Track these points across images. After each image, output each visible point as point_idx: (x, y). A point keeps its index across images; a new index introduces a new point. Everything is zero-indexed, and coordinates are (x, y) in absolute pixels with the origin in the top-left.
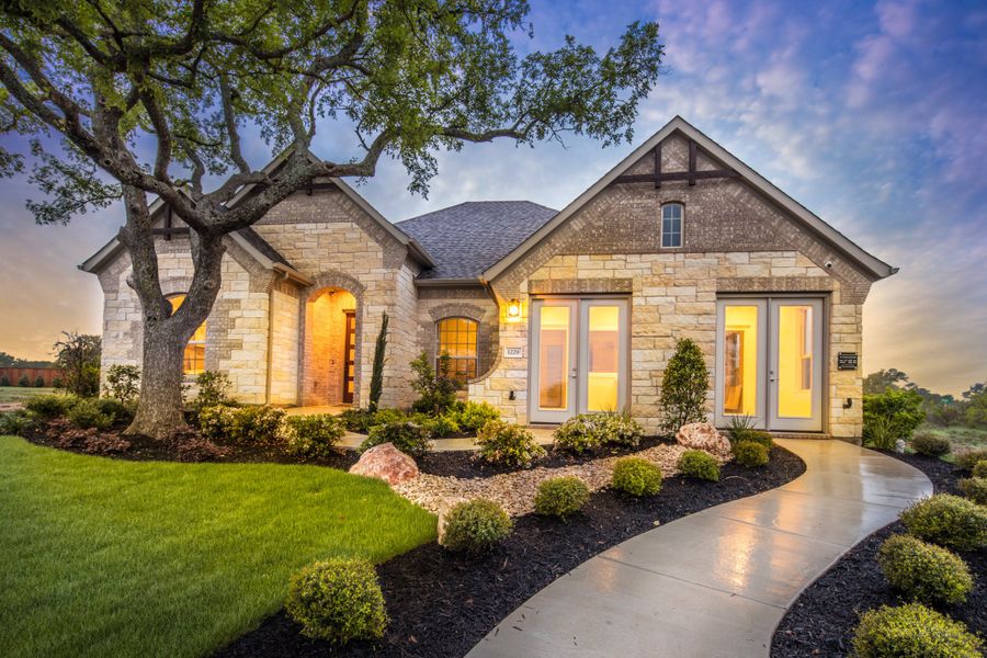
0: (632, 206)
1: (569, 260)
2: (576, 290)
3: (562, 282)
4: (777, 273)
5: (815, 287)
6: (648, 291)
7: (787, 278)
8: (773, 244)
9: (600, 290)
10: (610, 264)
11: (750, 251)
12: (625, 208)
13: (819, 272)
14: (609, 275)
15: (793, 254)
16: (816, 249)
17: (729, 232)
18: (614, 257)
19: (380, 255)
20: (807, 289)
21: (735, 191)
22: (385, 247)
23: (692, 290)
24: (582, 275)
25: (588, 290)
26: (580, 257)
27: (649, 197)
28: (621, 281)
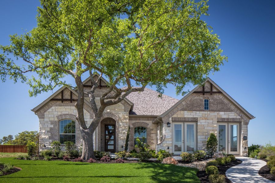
0: (197, 99)
1: (182, 112)
2: (184, 120)
3: (180, 118)
4: (230, 117)
5: (238, 121)
6: (201, 121)
7: (233, 118)
8: (229, 110)
9: (190, 120)
10: (192, 114)
11: (224, 111)
12: (195, 100)
13: (239, 117)
14: (192, 116)
15: (233, 113)
16: (238, 112)
17: (220, 107)
18: (193, 112)
19: (123, 108)
20: (237, 121)
21: (221, 96)
22: (124, 106)
23: (212, 121)
24: (186, 116)
25: (187, 120)
26: (185, 112)
27: (201, 97)
28: (195, 118)
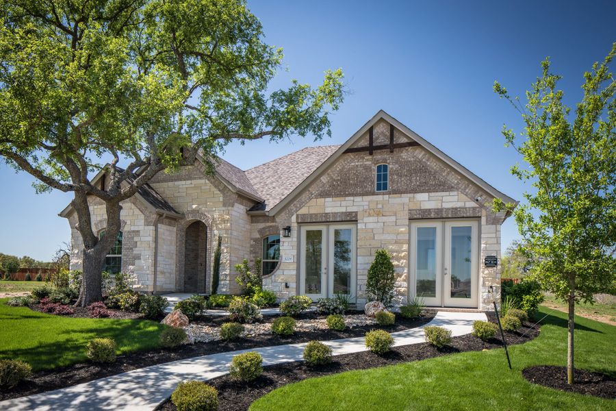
0: (357, 166)
1: (321, 201)
2: (324, 219)
3: (316, 215)
4: (446, 206)
5: (470, 214)
6: (366, 220)
7: (453, 208)
8: (444, 187)
9: (338, 219)
10: (344, 203)
11: (429, 191)
12: (352, 168)
13: (473, 204)
14: (344, 210)
15: (455, 193)
16: (471, 190)
17: (416, 180)
18: (347, 198)
19: (221, 199)
20: (465, 215)
21: (419, 154)
22: (224, 194)
23: (393, 219)
24: (328, 210)
25: (331, 220)
26: (327, 199)
27: (367, 160)
28: (350, 213)
